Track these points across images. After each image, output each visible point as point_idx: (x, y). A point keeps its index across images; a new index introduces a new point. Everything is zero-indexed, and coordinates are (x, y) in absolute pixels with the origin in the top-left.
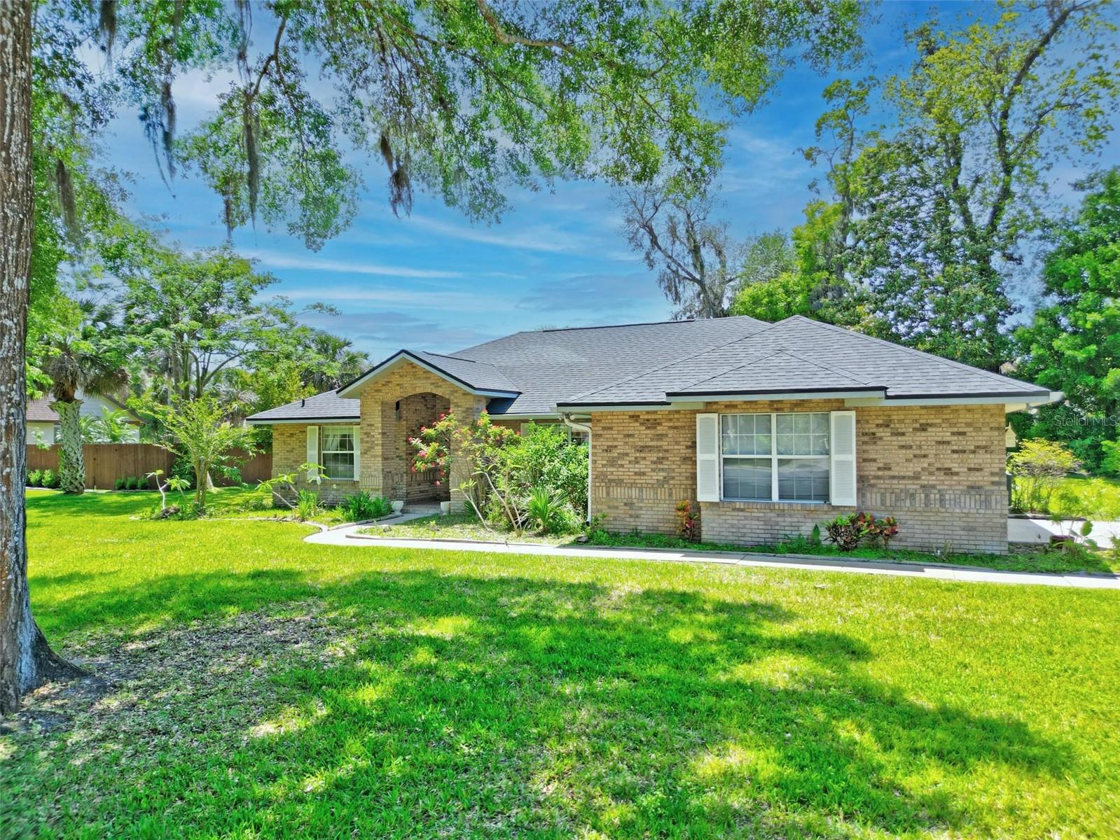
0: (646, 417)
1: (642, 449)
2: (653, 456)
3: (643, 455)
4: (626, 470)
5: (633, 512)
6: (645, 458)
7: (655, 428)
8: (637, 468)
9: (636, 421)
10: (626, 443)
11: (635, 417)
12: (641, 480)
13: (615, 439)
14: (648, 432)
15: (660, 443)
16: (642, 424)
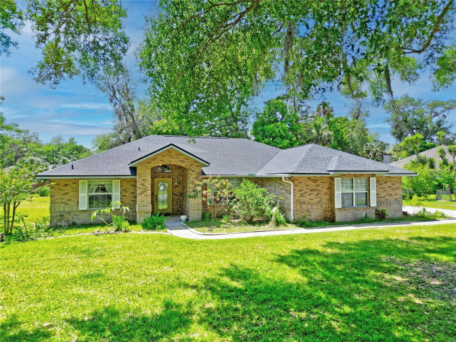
0: (313, 178)
1: (312, 190)
2: (315, 193)
3: (312, 192)
4: (306, 198)
5: (309, 214)
6: (313, 194)
7: (316, 182)
8: (310, 197)
9: (310, 180)
10: (306, 188)
11: (309, 178)
12: (311, 202)
13: (303, 187)
14: (314, 184)
15: (318, 188)
16: (312, 181)
